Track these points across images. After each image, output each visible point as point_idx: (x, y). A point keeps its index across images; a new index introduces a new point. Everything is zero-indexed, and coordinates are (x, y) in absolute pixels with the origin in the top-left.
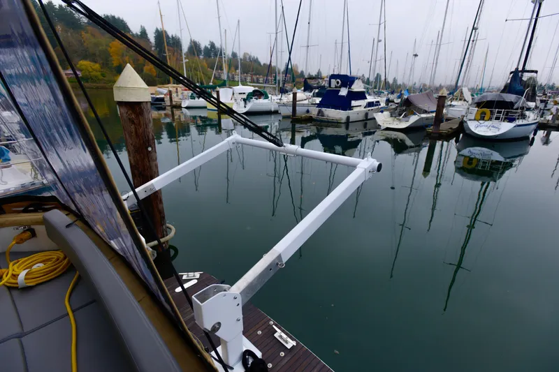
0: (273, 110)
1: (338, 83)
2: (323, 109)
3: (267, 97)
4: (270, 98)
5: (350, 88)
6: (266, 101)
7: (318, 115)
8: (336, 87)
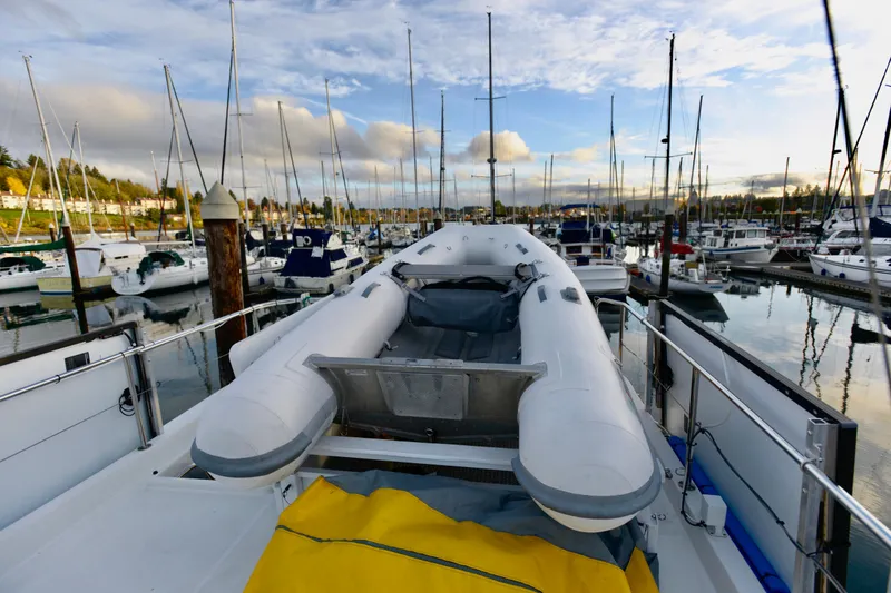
0: (196, 281)
1: (307, 240)
2: (293, 278)
3: (180, 262)
4: (187, 263)
5: (325, 246)
6: (181, 268)
7: (286, 286)
8: (305, 246)
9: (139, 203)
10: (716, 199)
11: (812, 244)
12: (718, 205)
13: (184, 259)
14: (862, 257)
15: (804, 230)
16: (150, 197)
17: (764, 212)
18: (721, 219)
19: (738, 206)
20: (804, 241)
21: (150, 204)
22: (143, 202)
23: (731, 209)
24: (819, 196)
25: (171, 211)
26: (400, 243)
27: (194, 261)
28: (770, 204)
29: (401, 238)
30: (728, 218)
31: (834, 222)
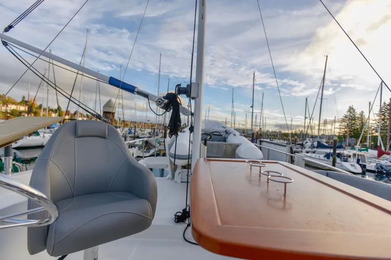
3: (38, 134)
4: (41, 135)
6: (38, 137)
9: (7, 106)
10: (268, 131)
11: (300, 150)
12: (269, 134)
13: (40, 133)
14: (316, 155)
15: (298, 144)
16: (14, 103)
17: (285, 137)
18: (270, 138)
19: (276, 135)
20: (298, 148)
21: (13, 107)
22: (9, 106)
23: (274, 136)
24: (302, 133)
25: (25, 112)
26: (142, 136)
27: (45, 135)
28: (286, 135)
29: (143, 134)
30: (273, 138)
31: (307, 142)
